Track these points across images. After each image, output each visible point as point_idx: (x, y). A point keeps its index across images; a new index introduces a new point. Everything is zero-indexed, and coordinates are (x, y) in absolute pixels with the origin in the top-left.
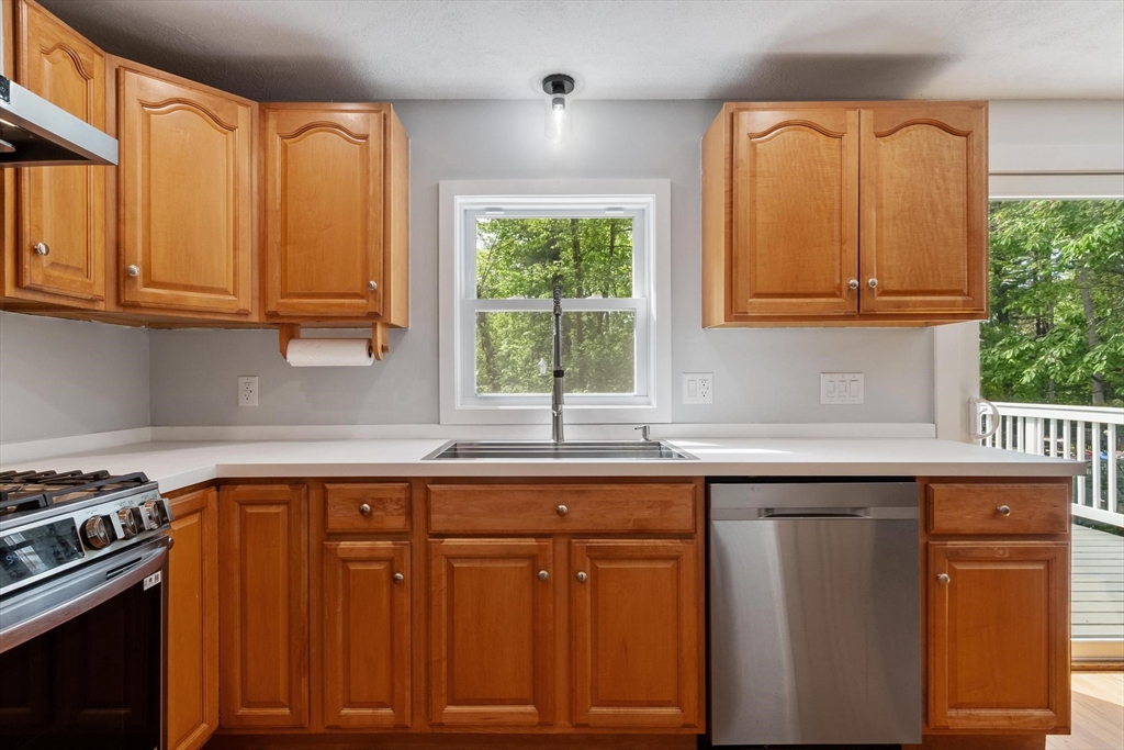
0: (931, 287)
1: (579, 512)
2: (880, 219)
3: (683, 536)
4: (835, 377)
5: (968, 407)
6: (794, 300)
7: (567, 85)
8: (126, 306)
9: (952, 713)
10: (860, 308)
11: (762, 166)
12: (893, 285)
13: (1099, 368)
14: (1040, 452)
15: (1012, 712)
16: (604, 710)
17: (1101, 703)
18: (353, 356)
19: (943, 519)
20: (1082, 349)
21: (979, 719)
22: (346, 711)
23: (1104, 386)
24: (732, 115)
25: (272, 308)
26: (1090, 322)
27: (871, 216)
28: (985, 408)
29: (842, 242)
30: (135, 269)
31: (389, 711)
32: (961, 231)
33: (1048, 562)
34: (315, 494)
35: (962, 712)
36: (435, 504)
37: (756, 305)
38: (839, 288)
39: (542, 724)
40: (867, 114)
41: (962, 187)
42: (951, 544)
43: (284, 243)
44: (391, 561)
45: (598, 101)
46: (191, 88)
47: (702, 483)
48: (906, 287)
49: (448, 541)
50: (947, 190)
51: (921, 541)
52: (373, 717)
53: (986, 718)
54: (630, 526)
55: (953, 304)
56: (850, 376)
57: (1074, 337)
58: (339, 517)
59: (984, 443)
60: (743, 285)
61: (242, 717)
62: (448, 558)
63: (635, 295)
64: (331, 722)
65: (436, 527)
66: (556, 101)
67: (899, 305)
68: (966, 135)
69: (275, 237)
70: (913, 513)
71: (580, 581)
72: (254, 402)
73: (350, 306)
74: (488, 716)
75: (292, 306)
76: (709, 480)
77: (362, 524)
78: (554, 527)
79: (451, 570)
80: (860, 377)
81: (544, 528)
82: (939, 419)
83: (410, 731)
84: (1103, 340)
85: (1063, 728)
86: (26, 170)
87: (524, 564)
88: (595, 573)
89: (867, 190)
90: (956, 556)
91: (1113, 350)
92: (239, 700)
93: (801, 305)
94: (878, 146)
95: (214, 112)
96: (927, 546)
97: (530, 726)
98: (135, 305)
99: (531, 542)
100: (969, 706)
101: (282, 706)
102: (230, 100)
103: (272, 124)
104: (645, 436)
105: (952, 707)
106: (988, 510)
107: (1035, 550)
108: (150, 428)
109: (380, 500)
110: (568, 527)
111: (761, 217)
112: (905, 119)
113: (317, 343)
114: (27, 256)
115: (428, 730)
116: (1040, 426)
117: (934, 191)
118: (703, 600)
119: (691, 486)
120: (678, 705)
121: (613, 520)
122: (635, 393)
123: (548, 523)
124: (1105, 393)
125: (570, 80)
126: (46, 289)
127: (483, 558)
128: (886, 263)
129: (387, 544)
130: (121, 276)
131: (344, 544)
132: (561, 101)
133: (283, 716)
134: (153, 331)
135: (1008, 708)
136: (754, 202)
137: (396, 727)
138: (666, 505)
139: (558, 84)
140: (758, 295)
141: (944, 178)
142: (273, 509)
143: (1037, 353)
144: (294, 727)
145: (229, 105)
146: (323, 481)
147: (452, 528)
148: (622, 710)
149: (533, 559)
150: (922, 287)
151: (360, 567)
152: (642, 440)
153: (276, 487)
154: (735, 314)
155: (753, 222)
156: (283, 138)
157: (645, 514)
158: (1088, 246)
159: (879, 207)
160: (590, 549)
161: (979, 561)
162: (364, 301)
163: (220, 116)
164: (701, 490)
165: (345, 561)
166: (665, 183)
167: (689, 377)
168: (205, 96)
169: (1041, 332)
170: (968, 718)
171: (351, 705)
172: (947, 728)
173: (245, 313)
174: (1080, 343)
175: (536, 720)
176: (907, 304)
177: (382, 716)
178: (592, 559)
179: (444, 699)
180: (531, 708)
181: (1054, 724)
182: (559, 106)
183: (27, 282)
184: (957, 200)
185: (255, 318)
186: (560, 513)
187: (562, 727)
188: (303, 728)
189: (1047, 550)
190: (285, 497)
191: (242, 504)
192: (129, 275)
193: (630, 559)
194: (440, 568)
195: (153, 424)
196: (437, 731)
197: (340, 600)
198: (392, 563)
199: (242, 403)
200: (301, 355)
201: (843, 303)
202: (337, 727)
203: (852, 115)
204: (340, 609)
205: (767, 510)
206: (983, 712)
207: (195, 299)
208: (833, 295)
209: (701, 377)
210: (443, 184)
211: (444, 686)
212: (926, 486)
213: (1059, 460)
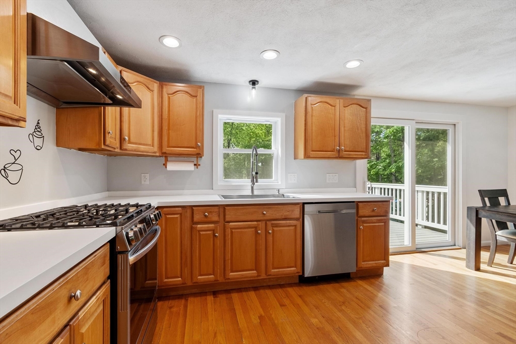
0: (357, 150)
1: (268, 214)
2: (345, 130)
3: (297, 219)
4: (331, 175)
5: (364, 183)
6: (322, 153)
7: (256, 83)
8: (122, 150)
9: (363, 263)
10: (339, 156)
11: (314, 114)
12: (348, 149)
13: (393, 170)
14: (379, 194)
15: (376, 262)
16: (275, 270)
17: (396, 262)
18: (189, 167)
19: (361, 212)
20: (390, 164)
21: (369, 264)
22: (199, 277)
23: (396, 178)
24: (306, 98)
25: (164, 151)
26: (392, 156)
27: (342, 129)
28: (369, 184)
29: (335, 137)
30: (127, 138)
31: (213, 276)
32: (364, 135)
33: (385, 222)
34: (189, 211)
35: (365, 263)
36: (227, 213)
37: (313, 154)
38: (334, 149)
39: (258, 276)
40: (342, 101)
41: (365, 123)
42: (363, 219)
43: (169, 129)
44: (213, 231)
45: (266, 88)
46: (141, 77)
47: (301, 204)
48: (351, 150)
49: (231, 224)
50: (361, 123)
51: (356, 218)
52: (208, 278)
53: (371, 264)
54: (283, 217)
55: (362, 155)
56: (335, 174)
57: (388, 161)
58: (197, 217)
59: (369, 193)
60: (309, 148)
61: (166, 282)
62: (231, 229)
63: (273, 148)
64: (195, 280)
65: (227, 219)
66: (253, 88)
67: (349, 155)
68: (366, 108)
69: (165, 128)
70: (354, 211)
71: (269, 233)
72: (148, 182)
73: (191, 151)
74: (242, 275)
75: (171, 150)
76: (304, 204)
77: (206, 220)
78: (262, 218)
79: (232, 232)
80: (337, 175)
81: (259, 219)
82: (357, 187)
83: (218, 282)
84: (395, 162)
85: (388, 265)
86: (107, 108)
87: (253, 229)
88: (273, 231)
89: (341, 122)
90: (364, 222)
91: (398, 165)
92: (164, 277)
93: (324, 154)
94: (344, 110)
95: (147, 85)
96: (357, 220)
97: (255, 277)
98: (126, 150)
99: (255, 223)
100: (367, 261)
101: (179, 277)
102: (152, 81)
103: (165, 90)
104: (278, 192)
105: (363, 262)
106: (371, 210)
107: (382, 220)
108: (107, 192)
109: (210, 212)
110: (266, 218)
111: (314, 128)
112: (351, 103)
113: (177, 163)
114: (107, 134)
115: (224, 281)
116: (379, 190)
117: (358, 124)
118: (302, 237)
119: (299, 206)
120: (295, 267)
121: (278, 216)
122: (273, 179)
123: (260, 217)
124: (396, 180)
125: (257, 81)
126: (110, 146)
127: (241, 228)
128: (346, 143)
129: (213, 225)
130: (122, 140)
131: (199, 226)
132: (254, 88)
133: (179, 280)
134: (109, 157)
135: (376, 261)
136: (312, 124)
137: (215, 281)
138: (293, 211)
139: (254, 83)
140: (313, 151)
141: (360, 120)
142: (176, 216)
143: (377, 165)
144: (183, 284)
145: (152, 83)
146: (192, 207)
147: (232, 220)
148: (280, 270)
149: (256, 228)
150: (355, 150)
151: (204, 233)
152: (278, 194)
153: (177, 209)
154: (307, 156)
155: (312, 130)
156: (168, 94)
157: (287, 213)
158: (393, 131)
159: (344, 127)
160: (272, 224)
161: (369, 223)
162: (195, 149)
163: (150, 87)
164: (302, 206)
165: (199, 231)
166: (284, 115)
167: (290, 174)
168: (145, 80)
169: (378, 159)
170: (366, 264)
171: (201, 275)
172: (362, 267)
173: (155, 153)
174: (389, 163)
175: (257, 275)
176: (351, 154)
177: (210, 278)
178: (273, 227)
179: (230, 271)
180: (255, 272)
181: (386, 264)
182: (254, 89)
183: (107, 144)
184: (363, 126)
185: (158, 154)
186: (264, 214)
187: (263, 276)
188: (185, 283)
189: (385, 219)
190: (180, 212)
191: (166, 214)
192: (125, 139)
193: (283, 226)
194: (228, 231)
195: (108, 191)
196: (227, 281)
197: (198, 243)
198: (214, 231)
199: (143, 182)
200: (171, 167)
201: (335, 154)
202: (197, 283)
203: (338, 101)
204: (197, 246)
205: (319, 211)
206: (370, 262)
207: (142, 148)
208: (332, 151)
209: (294, 174)
210: (214, 110)
211: (230, 267)
212: (357, 204)
213: (385, 196)
